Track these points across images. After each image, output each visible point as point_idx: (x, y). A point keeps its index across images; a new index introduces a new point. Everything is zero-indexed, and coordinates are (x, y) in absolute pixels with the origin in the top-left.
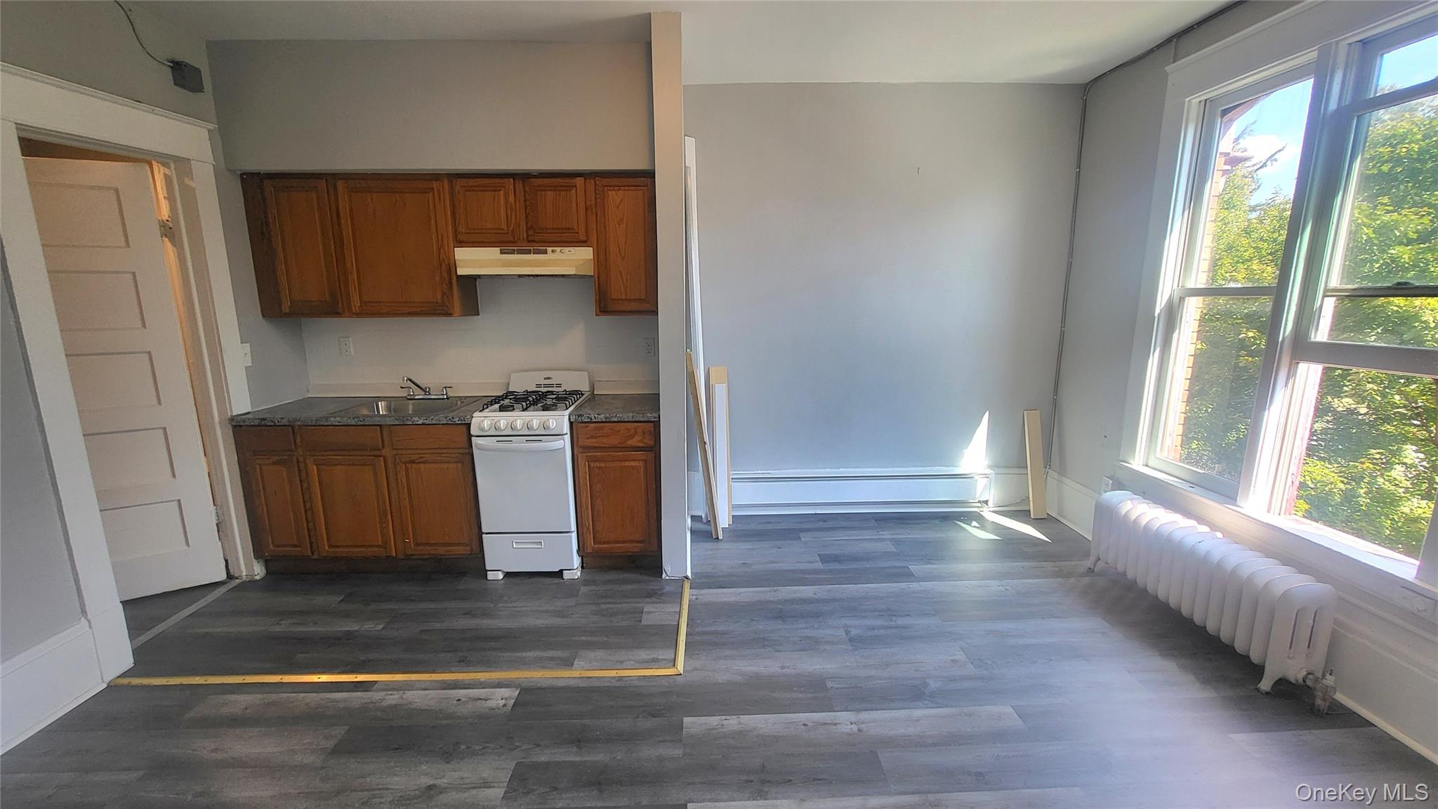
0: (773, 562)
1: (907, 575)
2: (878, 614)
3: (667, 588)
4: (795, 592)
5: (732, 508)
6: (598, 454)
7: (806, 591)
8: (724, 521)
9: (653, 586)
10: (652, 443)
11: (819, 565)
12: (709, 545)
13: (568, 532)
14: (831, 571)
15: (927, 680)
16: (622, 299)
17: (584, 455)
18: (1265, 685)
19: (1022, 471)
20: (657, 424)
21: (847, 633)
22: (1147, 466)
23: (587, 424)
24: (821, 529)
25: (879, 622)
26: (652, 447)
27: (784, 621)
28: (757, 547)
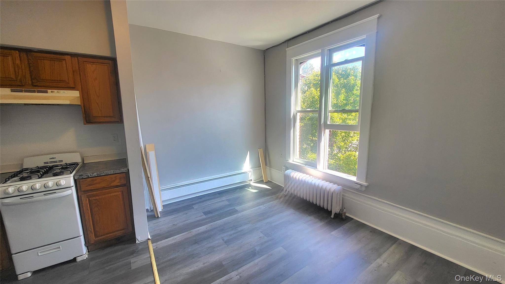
0: (185, 221)
1: (236, 212)
2: (231, 229)
3: (140, 247)
4: (198, 230)
5: (162, 202)
6: (94, 193)
7: (202, 229)
8: (160, 209)
9: (132, 248)
10: (125, 182)
11: (204, 217)
12: (154, 221)
13: (78, 237)
14: (209, 218)
15: (255, 248)
16: (99, 116)
17: (85, 195)
18: (332, 216)
19: (260, 168)
20: (127, 174)
21: (223, 240)
22: (293, 161)
23: (86, 179)
24: (200, 202)
25: (233, 232)
26: (126, 184)
27: (198, 244)
28: (176, 216)
